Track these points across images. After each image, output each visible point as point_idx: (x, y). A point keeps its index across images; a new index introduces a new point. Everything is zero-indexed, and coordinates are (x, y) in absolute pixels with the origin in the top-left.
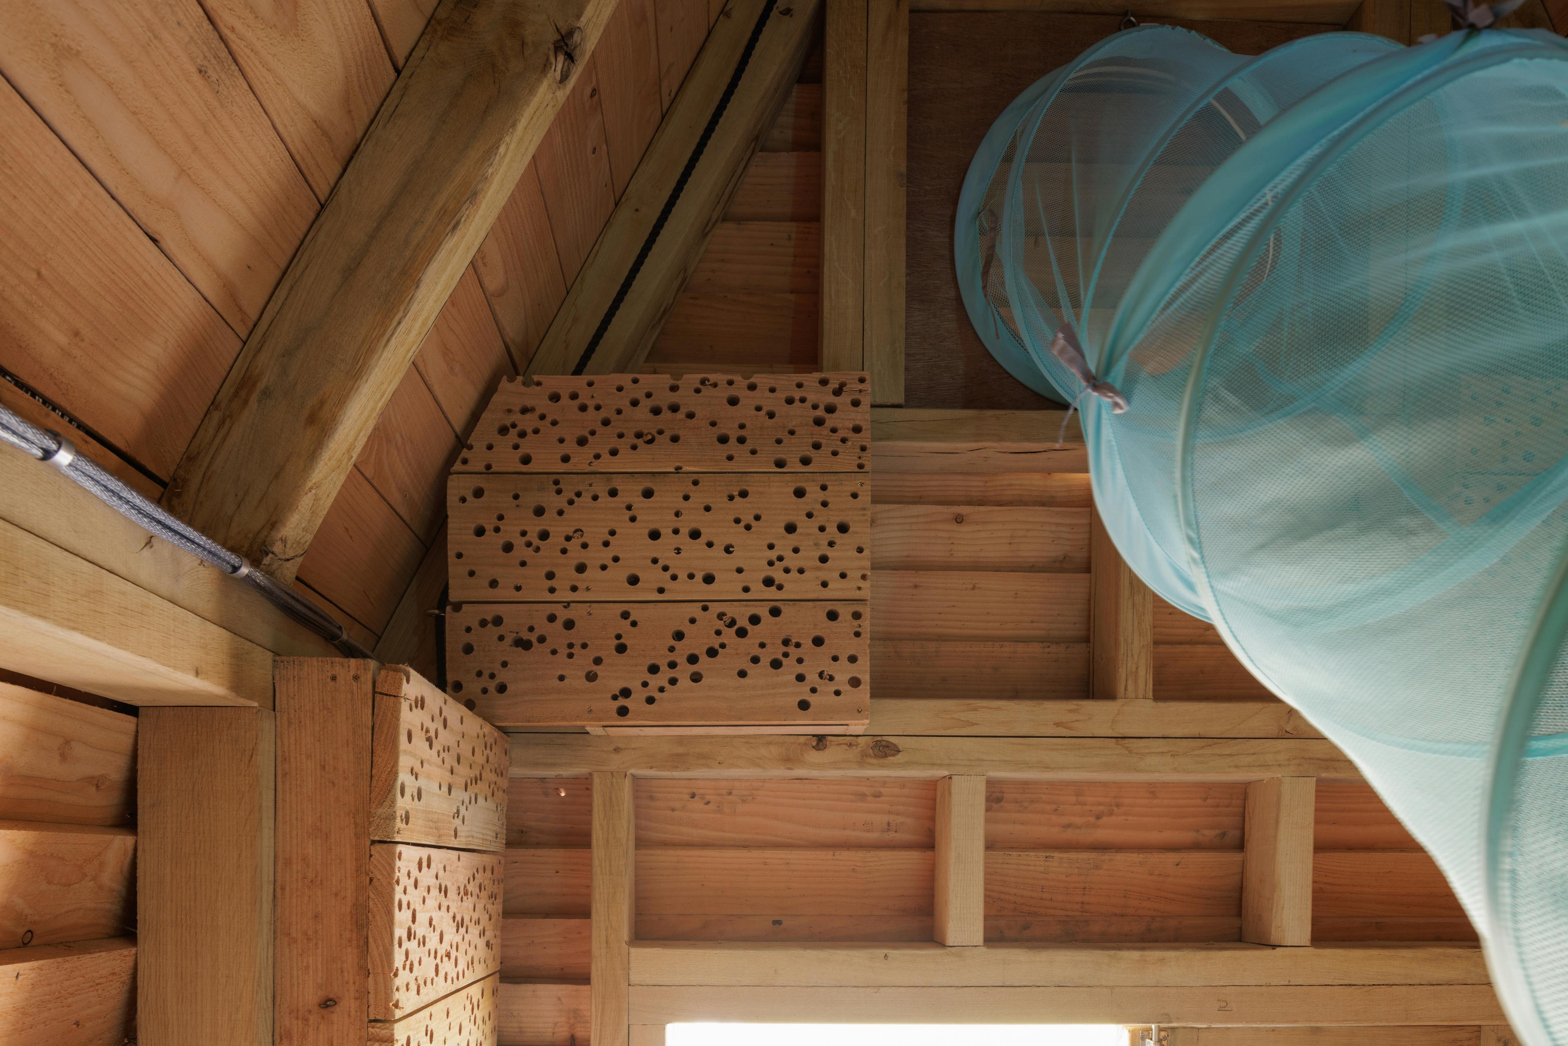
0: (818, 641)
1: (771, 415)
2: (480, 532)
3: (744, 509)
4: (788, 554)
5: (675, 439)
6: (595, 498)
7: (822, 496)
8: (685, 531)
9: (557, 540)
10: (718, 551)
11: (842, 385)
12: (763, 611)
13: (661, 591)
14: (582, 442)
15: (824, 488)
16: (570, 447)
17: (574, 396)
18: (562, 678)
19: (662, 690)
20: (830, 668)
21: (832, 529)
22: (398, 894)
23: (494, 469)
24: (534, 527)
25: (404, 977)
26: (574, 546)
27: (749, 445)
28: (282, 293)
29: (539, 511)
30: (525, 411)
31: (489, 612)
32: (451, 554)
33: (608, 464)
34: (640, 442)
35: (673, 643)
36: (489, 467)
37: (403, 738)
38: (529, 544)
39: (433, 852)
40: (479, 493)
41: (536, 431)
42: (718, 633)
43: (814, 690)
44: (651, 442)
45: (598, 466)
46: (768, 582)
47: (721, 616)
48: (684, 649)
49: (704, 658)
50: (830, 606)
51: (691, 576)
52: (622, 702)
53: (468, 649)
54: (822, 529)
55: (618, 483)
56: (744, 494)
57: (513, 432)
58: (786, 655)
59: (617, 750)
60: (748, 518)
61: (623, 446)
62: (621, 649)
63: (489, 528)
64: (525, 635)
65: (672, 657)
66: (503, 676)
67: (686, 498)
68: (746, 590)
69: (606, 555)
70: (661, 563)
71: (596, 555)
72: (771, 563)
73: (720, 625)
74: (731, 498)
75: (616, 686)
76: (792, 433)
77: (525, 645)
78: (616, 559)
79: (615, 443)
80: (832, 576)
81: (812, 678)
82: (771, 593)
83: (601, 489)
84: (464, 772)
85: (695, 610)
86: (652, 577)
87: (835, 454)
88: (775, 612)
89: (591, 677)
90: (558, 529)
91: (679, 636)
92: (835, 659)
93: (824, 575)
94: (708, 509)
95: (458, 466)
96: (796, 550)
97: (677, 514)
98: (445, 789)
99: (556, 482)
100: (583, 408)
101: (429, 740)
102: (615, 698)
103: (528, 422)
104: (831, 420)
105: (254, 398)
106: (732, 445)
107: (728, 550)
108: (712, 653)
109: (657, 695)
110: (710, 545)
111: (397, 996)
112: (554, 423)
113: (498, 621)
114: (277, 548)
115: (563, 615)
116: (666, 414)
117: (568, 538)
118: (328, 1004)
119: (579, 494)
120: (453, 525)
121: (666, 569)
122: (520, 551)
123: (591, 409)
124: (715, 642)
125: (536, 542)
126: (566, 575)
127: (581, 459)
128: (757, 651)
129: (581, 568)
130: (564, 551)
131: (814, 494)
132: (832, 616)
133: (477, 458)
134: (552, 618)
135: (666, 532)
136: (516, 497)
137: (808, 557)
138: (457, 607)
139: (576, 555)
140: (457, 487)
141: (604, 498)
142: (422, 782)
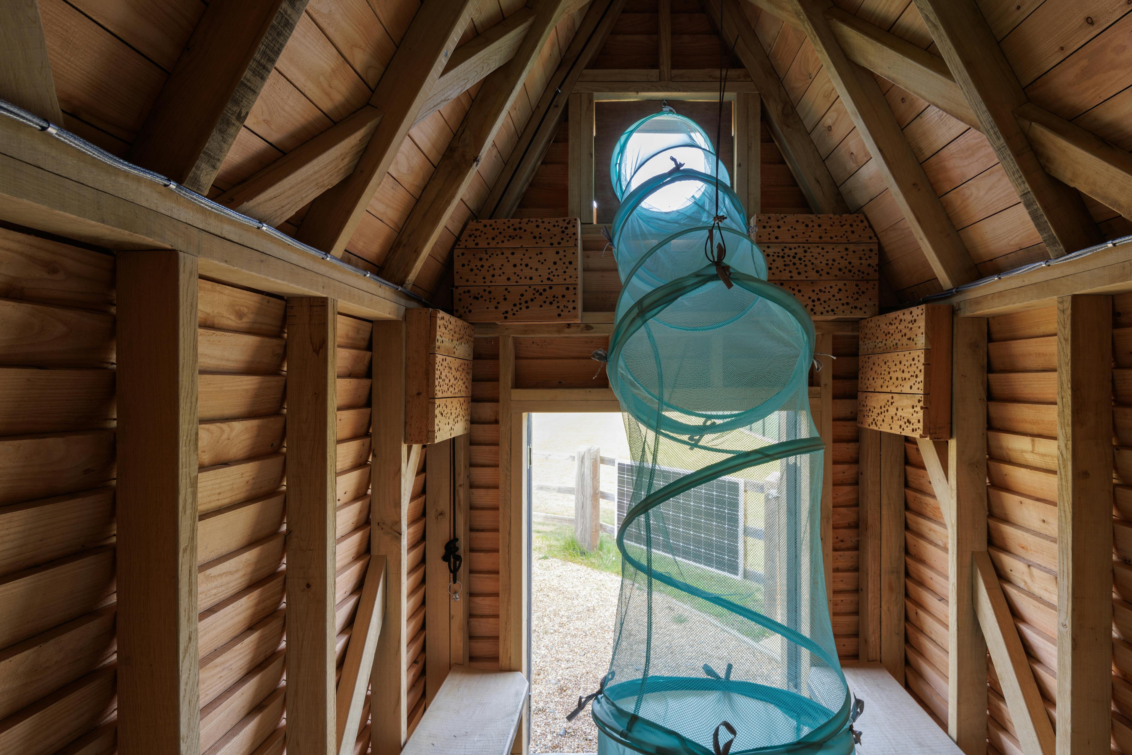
0: (563, 296)
1: (549, 230)
2: (463, 265)
3: (541, 258)
4: (554, 271)
5: (521, 238)
6: (497, 255)
7: (564, 254)
8: (524, 265)
9: (486, 267)
10: (534, 270)
11: (570, 221)
12: (547, 288)
13: (517, 282)
14: (493, 239)
15: (565, 251)
16: (490, 240)
17: (491, 225)
18: (488, 308)
19: (517, 311)
20: (567, 304)
21: (567, 264)
22: (437, 367)
23: (468, 247)
24: (479, 264)
25: (438, 388)
26: (491, 269)
27: (543, 239)
28: (408, 221)
29: (481, 259)
30: (476, 230)
31: (467, 289)
32: (455, 272)
33: (501, 245)
34: (510, 239)
35: (520, 297)
36: (466, 246)
37: (438, 328)
38: (478, 269)
39: (447, 358)
40: (463, 254)
41: (480, 236)
42: (534, 294)
43: (562, 311)
44: (513, 239)
45: (498, 246)
46: (549, 279)
47: (534, 289)
48: (523, 299)
49: (530, 302)
50: (567, 286)
51: (526, 278)
52: (505, 315)
53: (460, 300)
54: (564, 263)
55: (504, 251)
56: (541, 253)
57: (473, 236)
58: (554, 300)
59: (507, 329)
60: (542, 261)
61: (505, 240)
62: (505, 299)
63: (466, 264)
64: (477, 295)
65: (520, 301)
66: (470, 308)
67: (524, 255)
68: (542, 281)
69: (500, 272)
70: (517, 274)
71: (498, 272)
72: (549, 274)
73: (534, 292)
74: (537, 254)
75: (504, 310)
76: (555, 235)
77: (477, 298)
78: (503, 273)
79: (503, 239)
80: (567, 277)
81: (562, 307)
82: (549, 282)
83: (499, 252)
84: (457, 336)
85: (527, 288)
86: (514, 278)
87: (568, 241)
88: (551, 288)
89: (496, 308)
90: (487, 264)
91: (522, 295)
92: (568, 301)
93: (565, 277)
94: (530, 258)
95: (457, 246)
96: (557, 270)
97: (522, 260)
98: (450, 340)
99: (486, 251)
100: (494, 229)
101: (446, 328)
102: (503, 314)
103: (477, 233)
104: (566, 231)
105: (401, 246)
106: (537, 239)
107: (536, 270)
108: (532, 300)
109: (516, 313)
110: (531, 268)
111: (436, 392)
112: (485, 233)
113: (469, 291)
114: (407, 282)
115: (488, 289)
116: (518, 231)
117: (489, 267)
118: (419, 394)
119: (492, 254)
120: (455, 264)
121: (518, 275)
122: (476, 271)
123: (496, 229)
124: (533, 297)
125: (480, 268)
126: (489, 278)
127: (493, 244)
128: (545, 300)
129: (493, 276)
130: (488, 271)
131: (562, 253)
132: (568, 289)
133: (463, 244)
134: (485, 291)
135: (518, 265)
136: (474, 255)
137: (560, 272)
138: (457, 287)
139: (492, 272)
140: (457, 252)
141: (500, 256)
142: (443, 339)
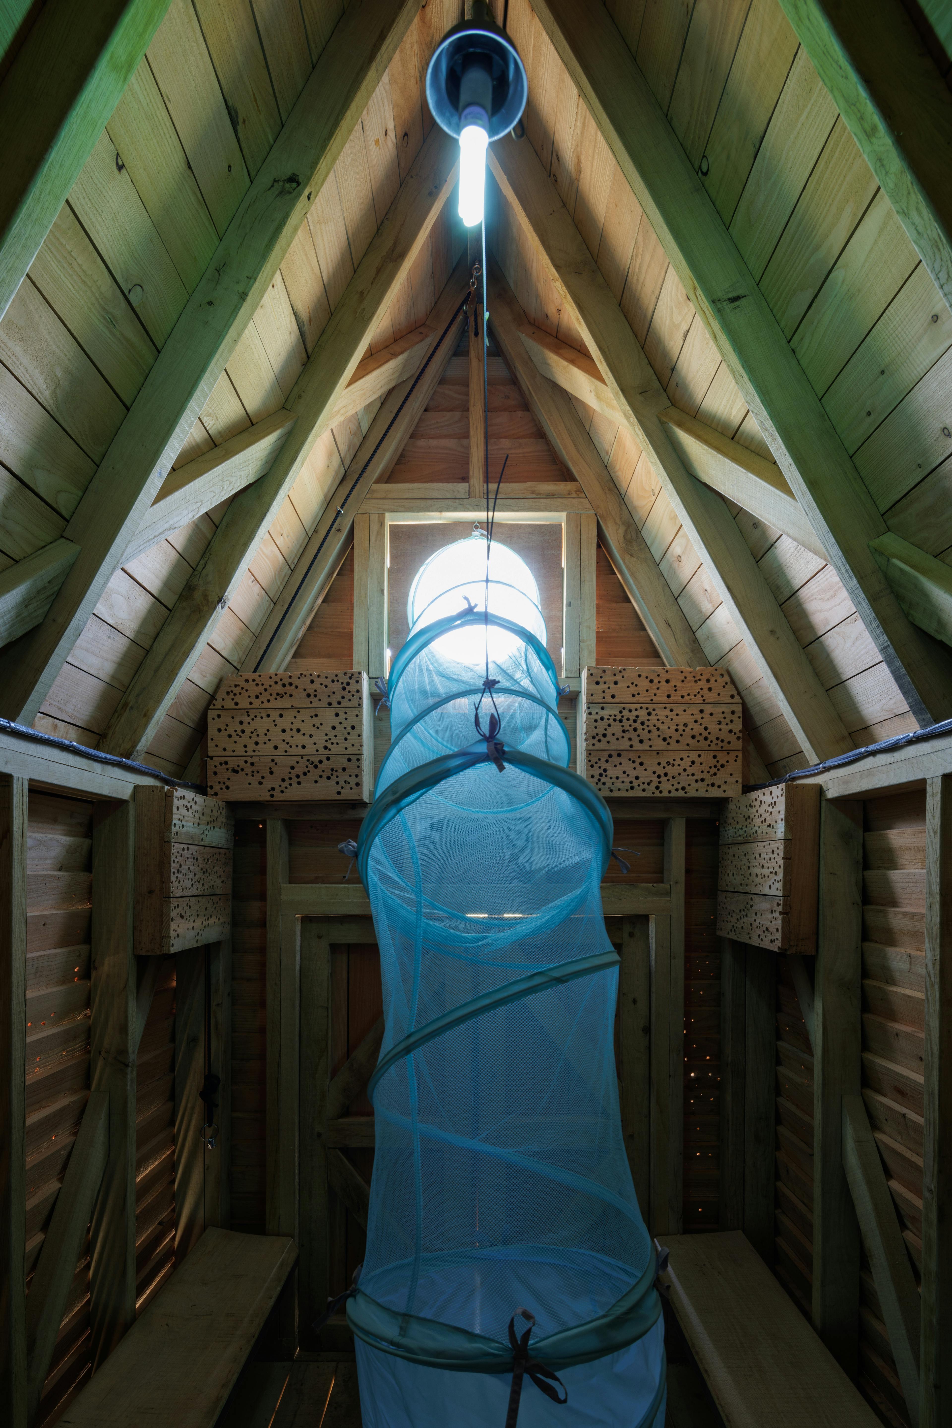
0: (344, 769)
1: (326, 686)
2: (220, 730)
3: (316, 721)
4: (333, 738)
5: (291, 696)
6: (262, 718)
7: (345, 716)
8: (294, 730)
9: (248, 733)
10: (307, 737)
11: (352, 675)
12: (324, 759)
13: (286, 751)
14: (257, 697)
15: (346, 713)
16: (253, 699)
17: (254, 680)
18: (250, 784)
19: (286, 788)
20: (349, 779)
21: (349, 729)
22: (173, 858)
23: (225, 708)
24: (239, 728)
25: (175, 884)
26: (254, 735)
27: (318, 697)
28: (136, 678)
29: (241, 723)
30: (236, 686)
31: (223, 759)
32: (209, 739)
33: (266, 705)
34: (278, 697)
35: (291, 771)
36: (223, 707)
37: (175, 809)
38: (237, 735)
39: (190, 846)
40: (219, 716)
41: (240, 694)
42: (307, 767)
43: (342, 788)
44: (282, 697)
45: (263, 706)
46: (326, 748)
47: (308, 760)
48: (294, 773)
49: (302, 776)
50: (348, 756)
51: (297, 746)
52: (272, 792)
53: (215, 773)
54: (345, 728)
55: (270, 712)
56: (316, 716)
57: (232, 694)
58: (332, 775)
59: (276, 810)
60: (318, 725)
61: (272, 698)
62: (271, 773)
63: (223, 729)
64: (236, 768)
65: (290, 775)
66: (228, 783)
67: (295, 717)
68: (317, 751)
69: (266, 739)
70: (286, 741)
71: (261, 739)
72: (326, 741)
73: (308, 764)
74: (312, 717)
75: (269, 787)
76: (334, 693)
77: (237, 772)
78: (269, 740)
79: (269, 697)
80: (349, 746)
81: (342, 783)
82: (327, 752)
83: (264, 715)
84: (206, 819)
85: (299, 758)
86: (283, 747)
87: (350, 700)
88: (328, 759)
89: (260, 783)
90: (248, 729)
91: (293, 768)
92: (350, 776)
93: (346, 746)
94: (303, 721)
95: (212, 707)
96: (336, 736)
97: (292, 723)
98: (196, 825)
99: (247, 712)
100: (257, 685)
101: (188, 810)
102: (269, 791)
103: (237, 690)
104: (348, 688)
106: (312, 698)
107: (311, 736)
108: (305, 774)
109: (285, 790)
110: (304, 734)
111: (172, 890)
112: (247, 690)
113: (226, 763)
114: (135, 753)
115: (250, 760)
116: (288, 687)
117: (252, 733)
118: (151, 892)
119: (256, 716)
120: (209, 728)
121: (288, 743)
122: (235, 738)
123: (260, 685)
124: (306, 770)
125: (240, 734)
126: (251, 746)
127: (257, 703)
128: (322, 773)
129: (257, 743)
130: (250, 737)
131: (342, 716)
132: (349, 760)
133: (219, 703)
134: (246, 762)
135: (288, 730)
136: (233, 718)
137: (340, 738)
138: (212, 758)
139: (255, 738)
140: (211, 714)
141: (265, 718)
142: (184, 823)
